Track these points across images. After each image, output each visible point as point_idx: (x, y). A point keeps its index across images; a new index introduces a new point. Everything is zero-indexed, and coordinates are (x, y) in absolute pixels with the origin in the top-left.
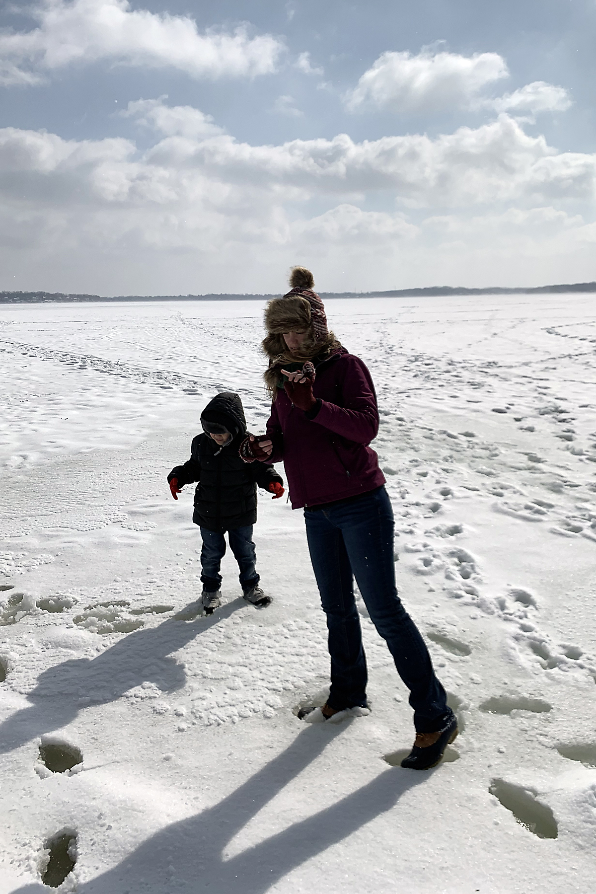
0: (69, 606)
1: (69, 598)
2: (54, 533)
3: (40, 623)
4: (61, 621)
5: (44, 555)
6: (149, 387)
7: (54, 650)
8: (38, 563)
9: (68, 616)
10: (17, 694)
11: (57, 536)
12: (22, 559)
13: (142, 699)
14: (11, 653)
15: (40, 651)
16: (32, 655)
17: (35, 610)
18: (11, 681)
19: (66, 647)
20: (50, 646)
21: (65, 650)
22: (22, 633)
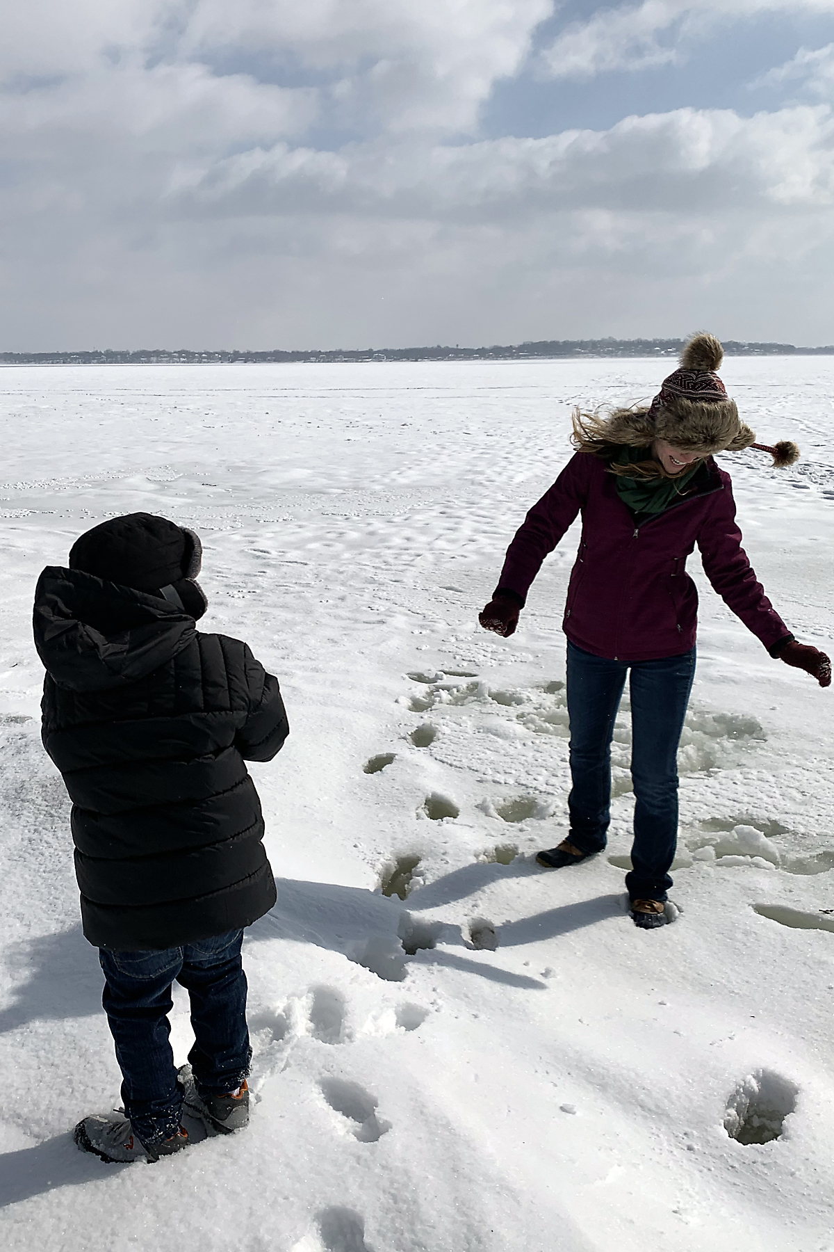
0: (519, 702)
1: (522, 695)
2: (547, 635)
3: (484, 710)
4: (505, 713)
5: (524, 654)
6: (775, 484)
7: (484, 735)
8: (513, 660)
9: (514, 710)
10: (433, 759)
11: (547, 639)
12: (501, 654)
13: (541, 792)
14: (444, 727)
15: (471, 732)
16: (461, 734)
17: (486, 699)
18: (432, 748)
19: (495, 735)
20: (481, 730)
21: (492, 736)
22: (463, 715)
